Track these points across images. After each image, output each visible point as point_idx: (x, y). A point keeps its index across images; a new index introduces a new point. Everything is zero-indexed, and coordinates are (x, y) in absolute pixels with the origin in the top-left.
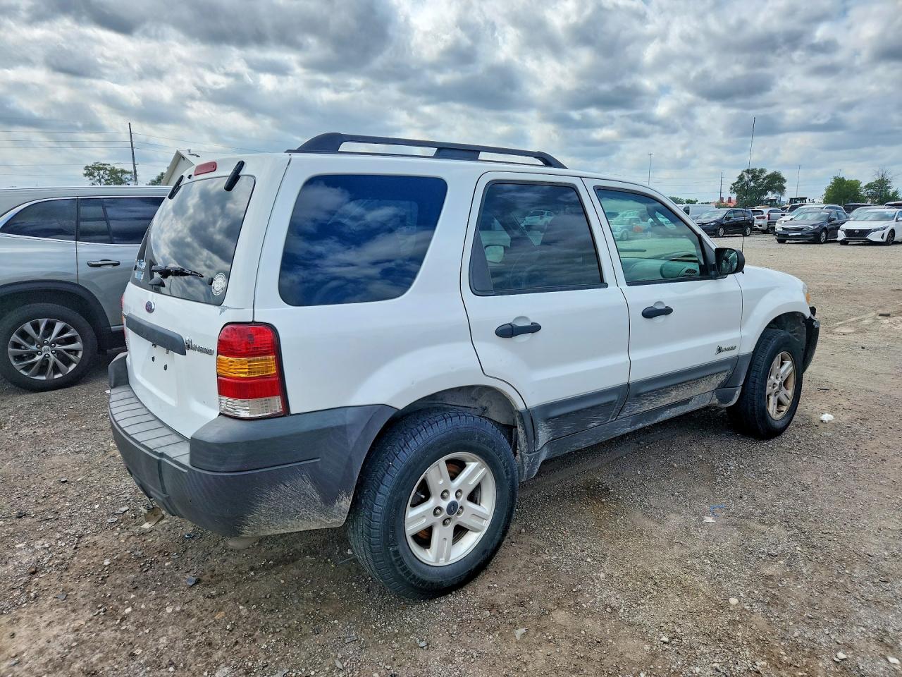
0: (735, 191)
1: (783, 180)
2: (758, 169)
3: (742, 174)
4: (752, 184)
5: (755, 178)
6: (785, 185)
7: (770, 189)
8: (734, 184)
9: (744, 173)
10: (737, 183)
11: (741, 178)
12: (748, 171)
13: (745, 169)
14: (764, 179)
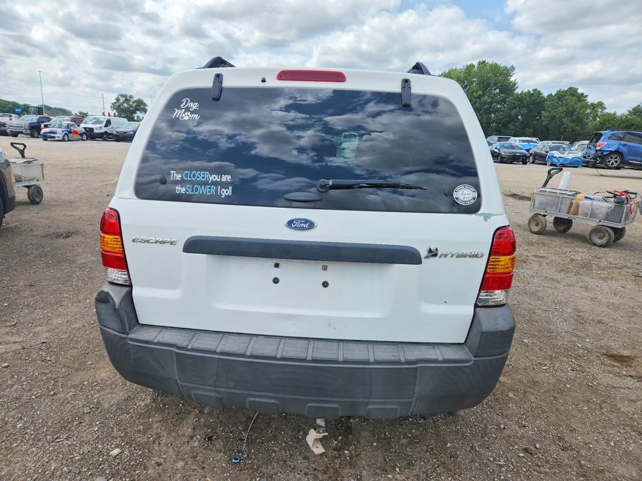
0: (114, 109)
1: (145, 105)
2: (129, 95)
3: (118, 97)
4: (126, 105)
5: (127, 100)
6: (147, 108)
7: (138, 110)
8: (113, 104)
9: (119, 96)
10: (115, 103)
11: (118, 100)
12: (122, 96)
13: (120, 94)
14: (133, 103)
